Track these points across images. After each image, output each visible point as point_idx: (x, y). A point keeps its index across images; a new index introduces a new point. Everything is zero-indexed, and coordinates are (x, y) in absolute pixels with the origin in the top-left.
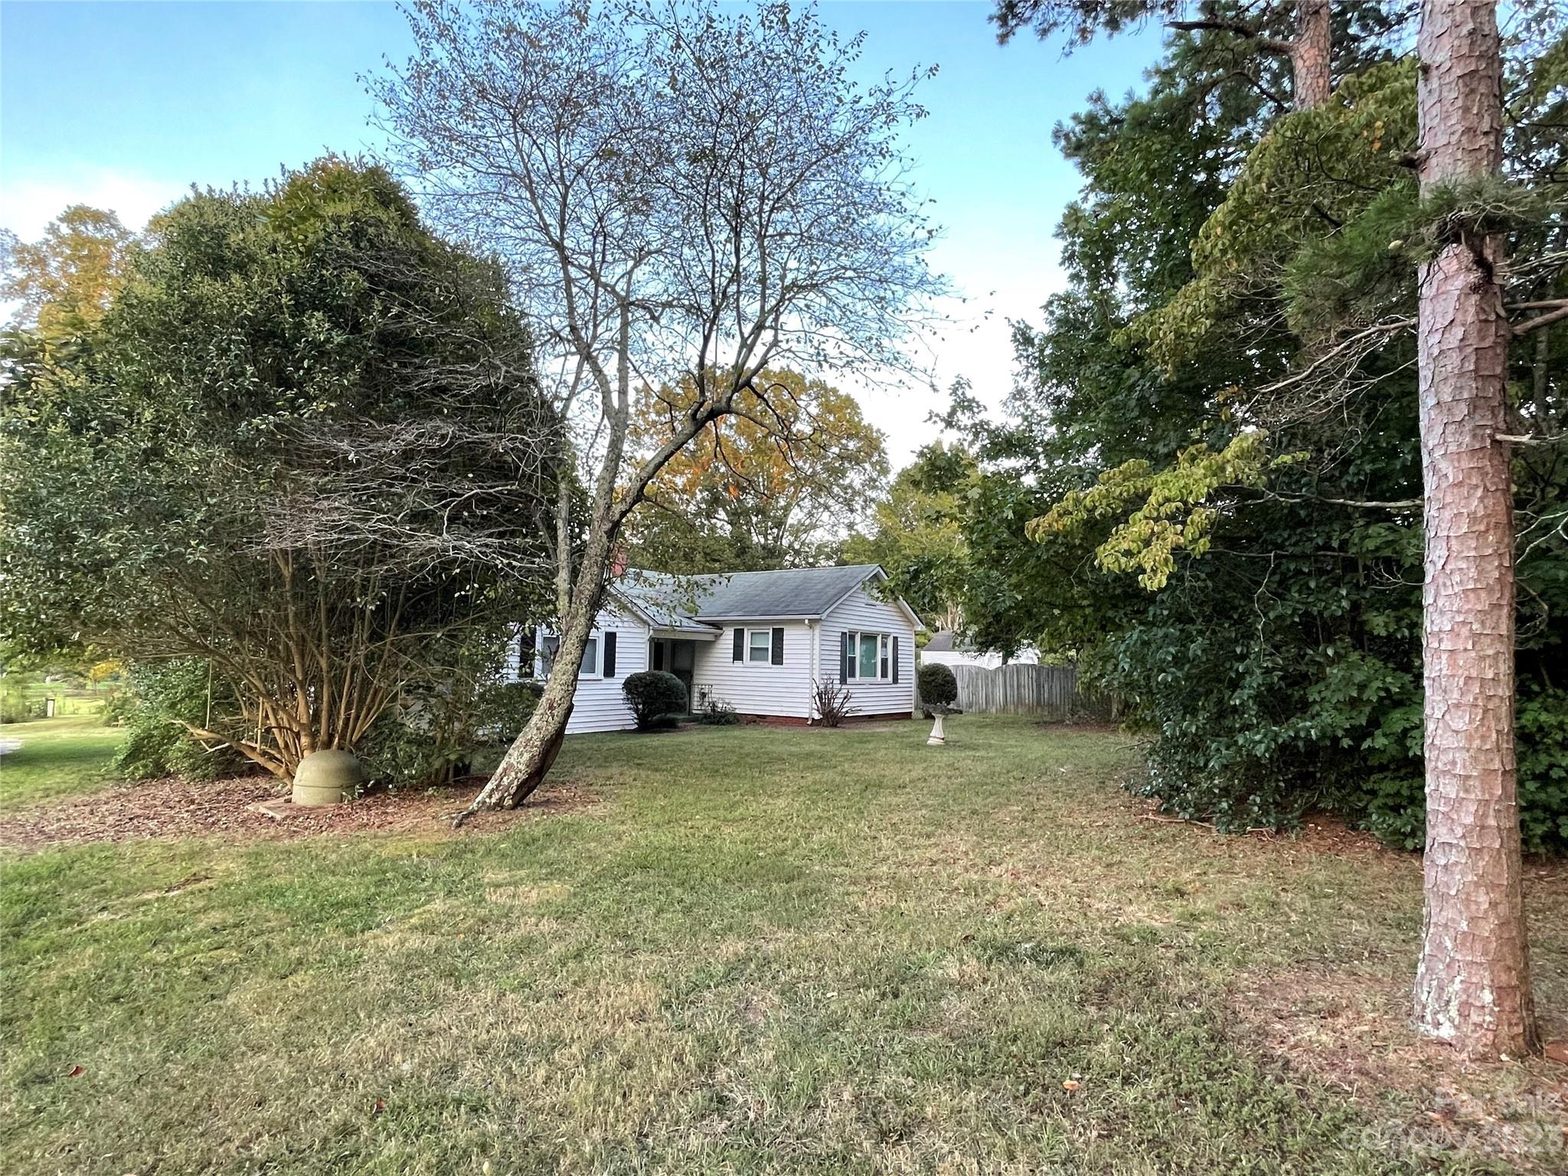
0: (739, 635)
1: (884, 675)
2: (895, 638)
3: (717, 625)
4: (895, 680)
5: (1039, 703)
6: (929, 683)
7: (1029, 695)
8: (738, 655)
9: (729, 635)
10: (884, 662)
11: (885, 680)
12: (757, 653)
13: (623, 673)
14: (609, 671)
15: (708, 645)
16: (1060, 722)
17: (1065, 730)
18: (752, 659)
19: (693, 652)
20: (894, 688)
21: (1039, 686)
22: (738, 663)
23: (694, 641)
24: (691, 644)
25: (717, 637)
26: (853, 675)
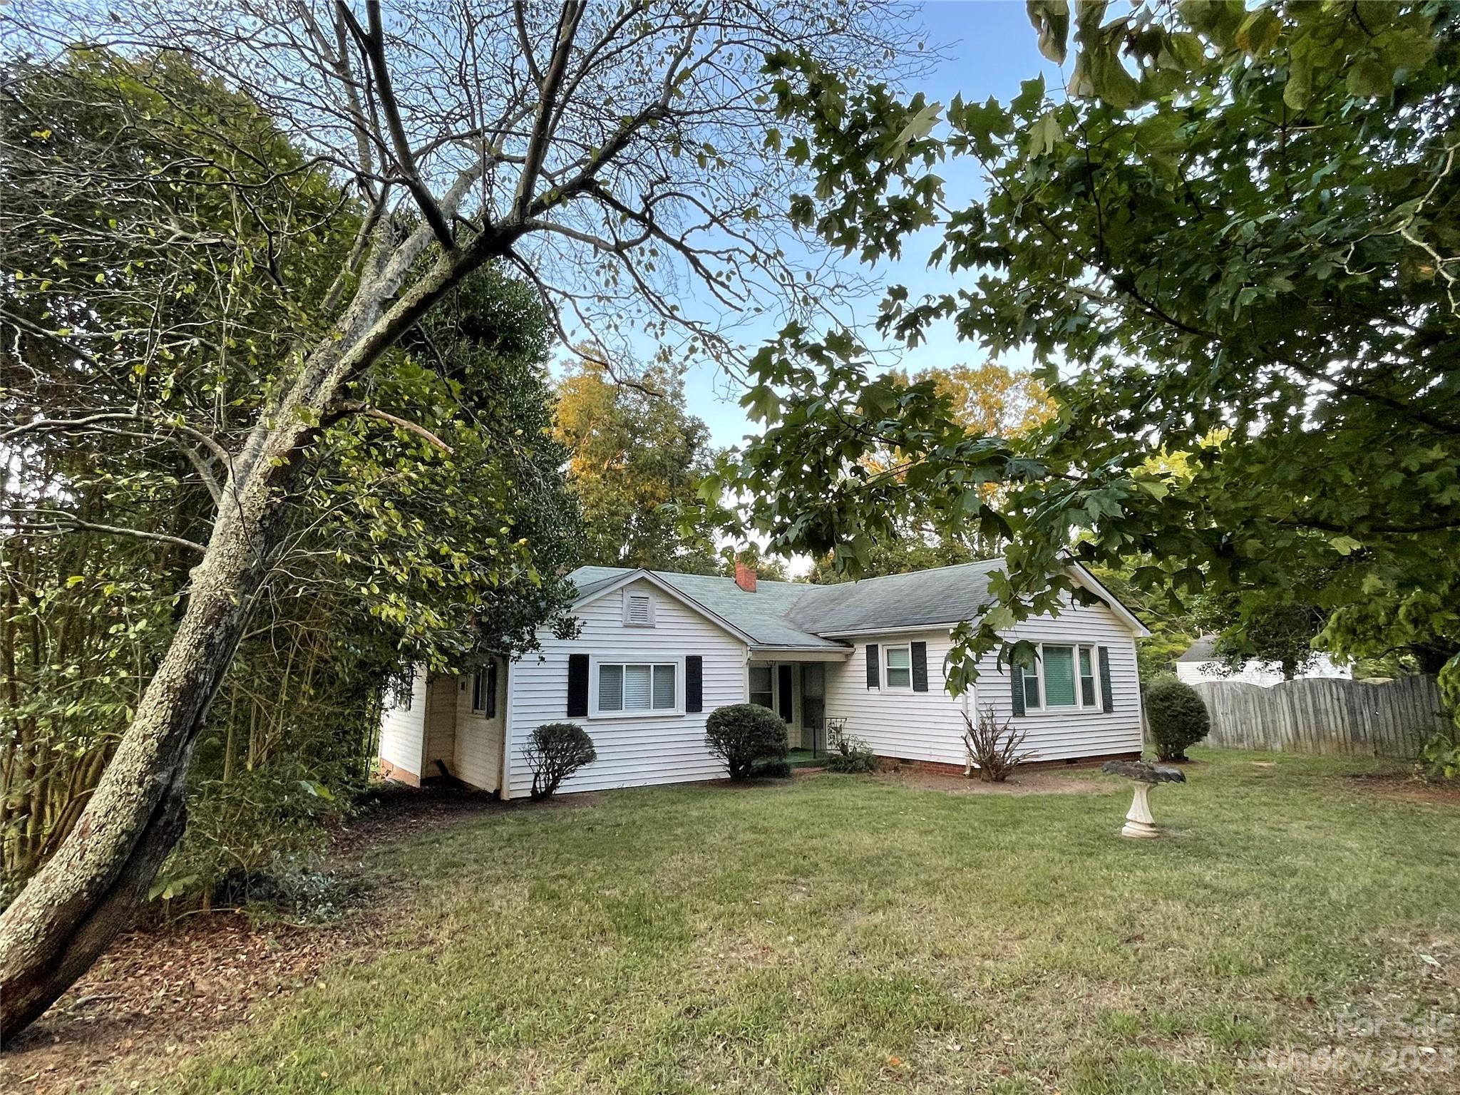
0: (872, 652)
1: (1089, 700)
2: (1103, 651)
3: (846, 642)
4: (1108, 707)
5: (1356, 737)
6: (1161, 711)
7: (1336, 724)
8: (873, 680)
9: (861, 652)
10: (1087, 684)
11: (1090, 709)
12: (896, 676)
13: (711, 704)
14: (694, 703)
15: (839, 666)
16: (1399, 776)
17: (1412, 796)
18: (890, 684)
19: (823, 677)
20: (1106, 720)
21: (1352, 712)
22: (874, 690)
23: (823, 663)
24: (821, 665)
25: (849, 656)
26: (1034, 702)
